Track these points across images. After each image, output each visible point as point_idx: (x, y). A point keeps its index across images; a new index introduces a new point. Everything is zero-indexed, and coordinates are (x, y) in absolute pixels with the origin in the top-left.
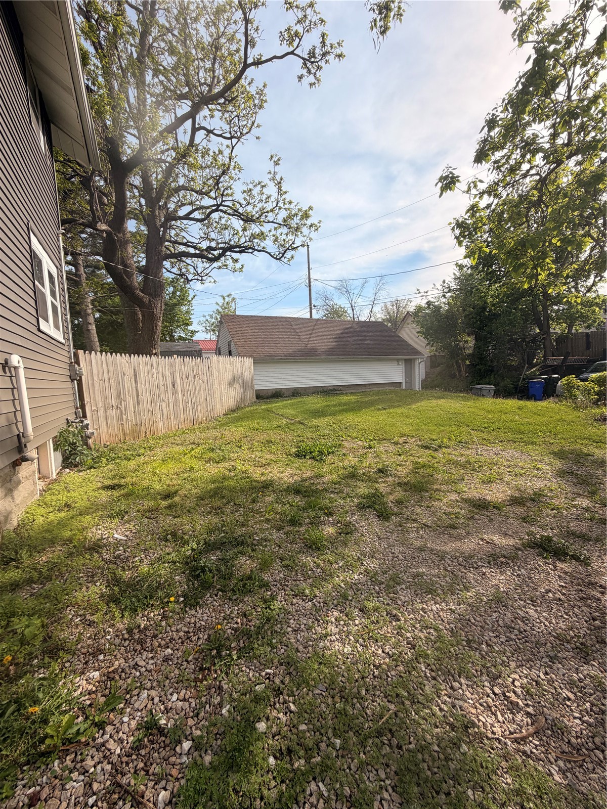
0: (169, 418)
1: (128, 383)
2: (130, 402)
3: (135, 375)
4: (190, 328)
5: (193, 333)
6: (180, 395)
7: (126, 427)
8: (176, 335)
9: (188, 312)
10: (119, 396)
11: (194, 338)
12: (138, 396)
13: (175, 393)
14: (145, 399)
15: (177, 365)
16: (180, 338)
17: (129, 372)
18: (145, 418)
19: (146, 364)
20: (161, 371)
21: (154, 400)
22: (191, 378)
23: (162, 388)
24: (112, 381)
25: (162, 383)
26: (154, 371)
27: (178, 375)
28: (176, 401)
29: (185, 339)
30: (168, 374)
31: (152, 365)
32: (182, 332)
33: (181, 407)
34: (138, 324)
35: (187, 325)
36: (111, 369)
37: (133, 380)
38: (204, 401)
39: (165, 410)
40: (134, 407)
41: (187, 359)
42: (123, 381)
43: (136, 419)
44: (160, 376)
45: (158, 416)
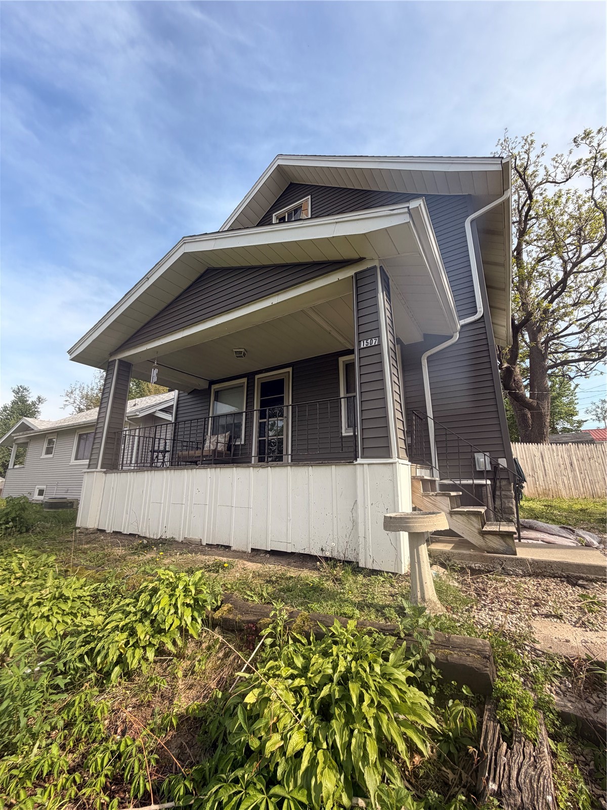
0: (570, 489)
1: (538, 462)
2: (541, 474)
3: (542, 457)
4: (575, 418)
5: (580, 423)
6: (578, 473)
7: (539, 489)
8: (559, 427)
9: (571, 403)
10: (533, 469)
11: (581, 429)
12: (545, 470)
13: (573, 470)
14: (550, 473)
15: (572, 450)
16: (565, 430)
17: (538, 455)
18: (552, 486)
19: (549, 449)
20: (560, 454)
21: (557, 474)
22: (586, 460)
23: (562, 466)
24: (528, 459)
25: (561, 463)
26: (555, 454)
27: (574, 457)
28: (575, 477)
29: (569, 430)
30: (566, 456)
31: (553, 450)
32: (566, 424)
33: (580, 482)
34: (528, 422)
35: (572, 415)
36: (527, 452)
37: (541, 459)
38: (602, 480)
39: (566, 482)
40: (544, 478)
41: (581, 446)
42: (535, 460)
43: (545, 485)
44: (560, 458)
45: (561, 486)
